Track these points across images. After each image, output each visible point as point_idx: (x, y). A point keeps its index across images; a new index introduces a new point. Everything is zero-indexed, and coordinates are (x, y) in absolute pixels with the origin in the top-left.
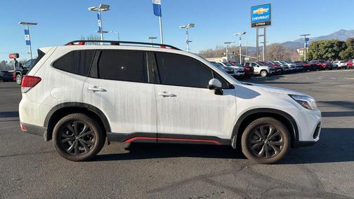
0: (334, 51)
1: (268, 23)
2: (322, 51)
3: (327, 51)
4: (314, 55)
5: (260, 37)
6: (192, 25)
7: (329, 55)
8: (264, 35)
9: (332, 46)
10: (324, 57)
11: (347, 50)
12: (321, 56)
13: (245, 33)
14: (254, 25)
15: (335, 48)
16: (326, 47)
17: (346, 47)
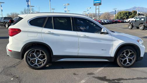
0: (127, 16)
1: (100, 4)
2: (122, 16)
3: (124, 16)
4: (119, 17)
5: (97, 10)
6: (69, 4)
7: (125, 17)
8: (99, 9)
9: (126, 13)
10: (123, 18)
11: (132, 15)
12: (122, 17)
13: (90, 8)
14: (95, 5)
15: (127, 14)
16: (124, 14)
17: (132, 14)
